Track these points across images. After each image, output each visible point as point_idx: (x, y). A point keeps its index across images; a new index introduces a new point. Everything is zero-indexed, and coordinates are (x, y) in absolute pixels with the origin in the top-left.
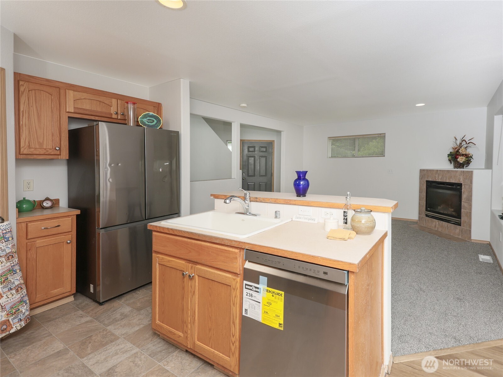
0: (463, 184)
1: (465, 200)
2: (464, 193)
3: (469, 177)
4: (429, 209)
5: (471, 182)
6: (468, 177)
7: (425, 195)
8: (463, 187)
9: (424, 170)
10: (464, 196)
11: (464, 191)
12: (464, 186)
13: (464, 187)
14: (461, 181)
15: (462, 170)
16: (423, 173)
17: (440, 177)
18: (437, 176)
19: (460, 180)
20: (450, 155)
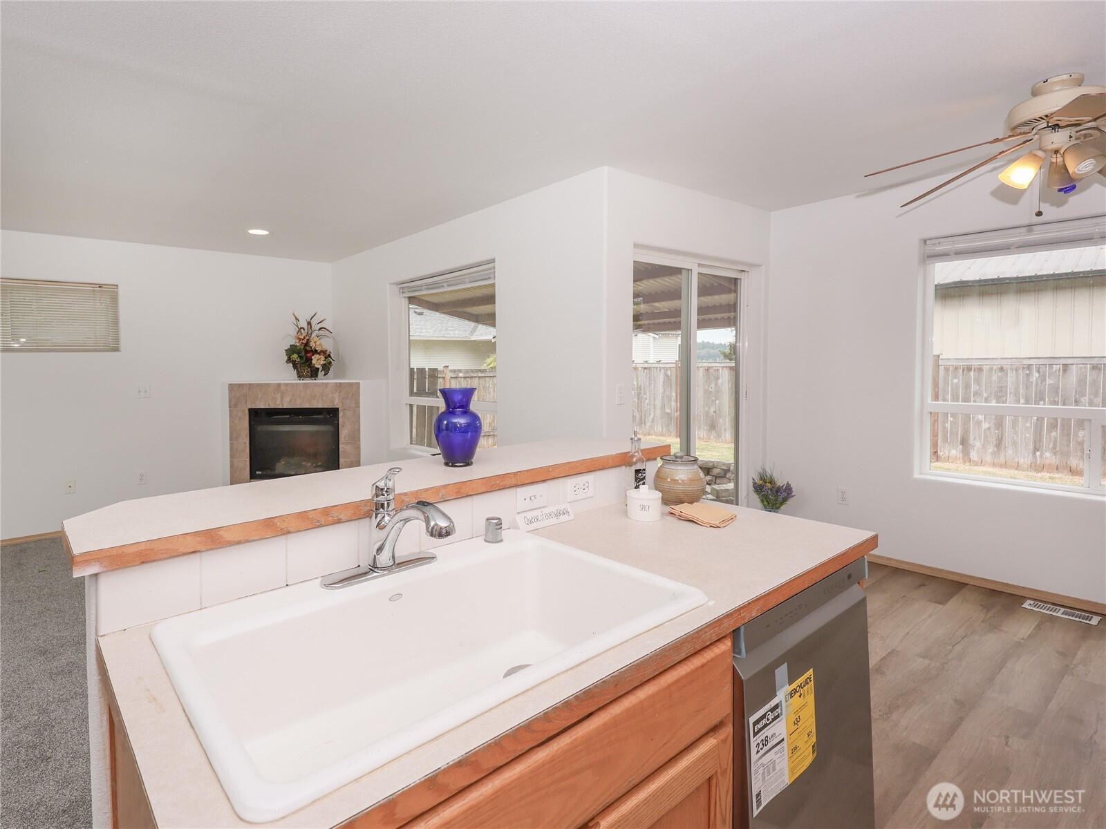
0: (340, 409)
1: (347, 439)
2: (343, 426)
3: (353, 394)
4: (260, 473)
5: (358, 405)
6: (350, 395)
7: (248, 442)
8: (341, 414)
9: (241, 386)
10: (343, 433)
11: (344, 422)
12: (344, 412)
13: (344, 414)
14: (336, 403)
15: (314, 381)
16: (238, 392)
17: (287, 399)
18: (278, 396)
19: (334, 402)
20: (291, 351)
